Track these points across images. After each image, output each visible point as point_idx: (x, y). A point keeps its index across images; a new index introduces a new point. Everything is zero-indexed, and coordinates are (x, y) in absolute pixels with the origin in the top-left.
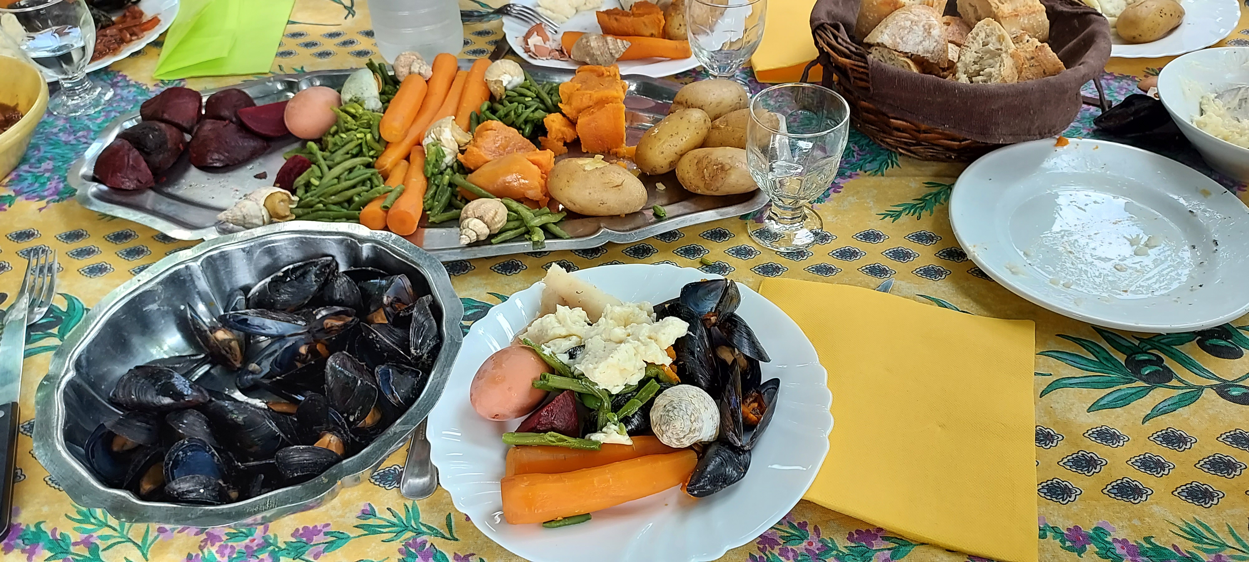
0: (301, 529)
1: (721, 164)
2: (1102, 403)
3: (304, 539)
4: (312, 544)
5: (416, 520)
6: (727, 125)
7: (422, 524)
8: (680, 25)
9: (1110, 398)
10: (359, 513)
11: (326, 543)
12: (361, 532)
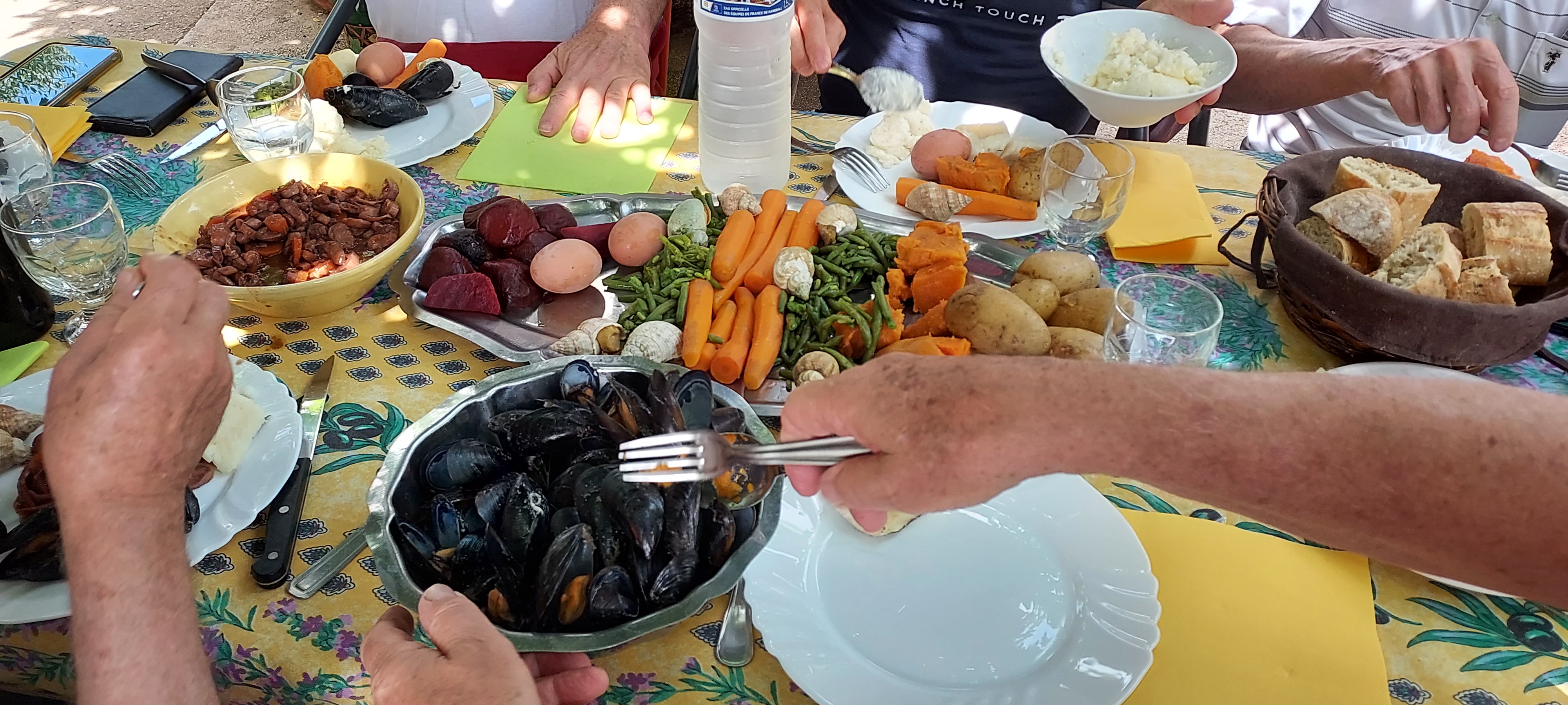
0: (626, 675)
1: (1070, 346)
2: (1478, 663)
3: (630, 686)
4: (638, 692)
5: (741, 682)
6: (1077, 305)
7: (747, 689)
8: (1027, 184)
9: (1488, 659)
10: (683, 667)
11: (652, 693)
12: (686, 686)
